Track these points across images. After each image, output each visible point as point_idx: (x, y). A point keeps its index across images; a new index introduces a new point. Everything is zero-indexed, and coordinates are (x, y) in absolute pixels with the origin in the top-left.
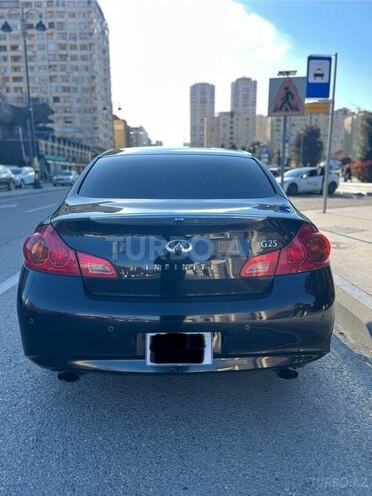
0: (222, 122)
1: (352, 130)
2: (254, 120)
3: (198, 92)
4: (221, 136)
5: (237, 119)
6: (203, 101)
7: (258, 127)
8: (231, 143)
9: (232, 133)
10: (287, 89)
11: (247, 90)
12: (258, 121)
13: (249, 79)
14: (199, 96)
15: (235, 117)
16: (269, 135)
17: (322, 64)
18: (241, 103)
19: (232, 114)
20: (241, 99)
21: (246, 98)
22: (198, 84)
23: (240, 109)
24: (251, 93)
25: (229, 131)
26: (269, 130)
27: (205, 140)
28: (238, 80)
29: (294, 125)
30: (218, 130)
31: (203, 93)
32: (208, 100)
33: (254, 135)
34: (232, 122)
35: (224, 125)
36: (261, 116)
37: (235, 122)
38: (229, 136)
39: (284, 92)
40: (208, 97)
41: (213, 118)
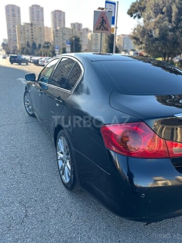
0: (26, 29)
1: (92, 39)
2: (44, 29)
3: (10, 10)
4: (27, 37)
5: (35, 28)
6: (14, 16)
7: (45, 33)
8: (32, 41)
9: (32, 35)
10: (103, 18)
11: (38, 12)
12: (45, 30)
13: (39, 6)
14: (11, 13)
15: (33, 27)
16: (52, 38)
17: (111, 6)
18: (35, 19)
19: (32, 25)
20: (35, 16)
21: (38, 16)
22: (10, 5)
23: (35, 22)
24: (40, 14)
25: (30, 34)
26: (52, 35)
27: (17, 38)
28: (33, 6)
29: (64, 34)
30: (24, 33)
31: (13, 11)
32: (17, 15)
33: (44, 37)
34: (32, 29)
35: (28, 31)
36: (47, 28)
37: (34, 29)
38: (31, 37)
39: (101, 19)
40: (16, 12)
41: (21, 26)
